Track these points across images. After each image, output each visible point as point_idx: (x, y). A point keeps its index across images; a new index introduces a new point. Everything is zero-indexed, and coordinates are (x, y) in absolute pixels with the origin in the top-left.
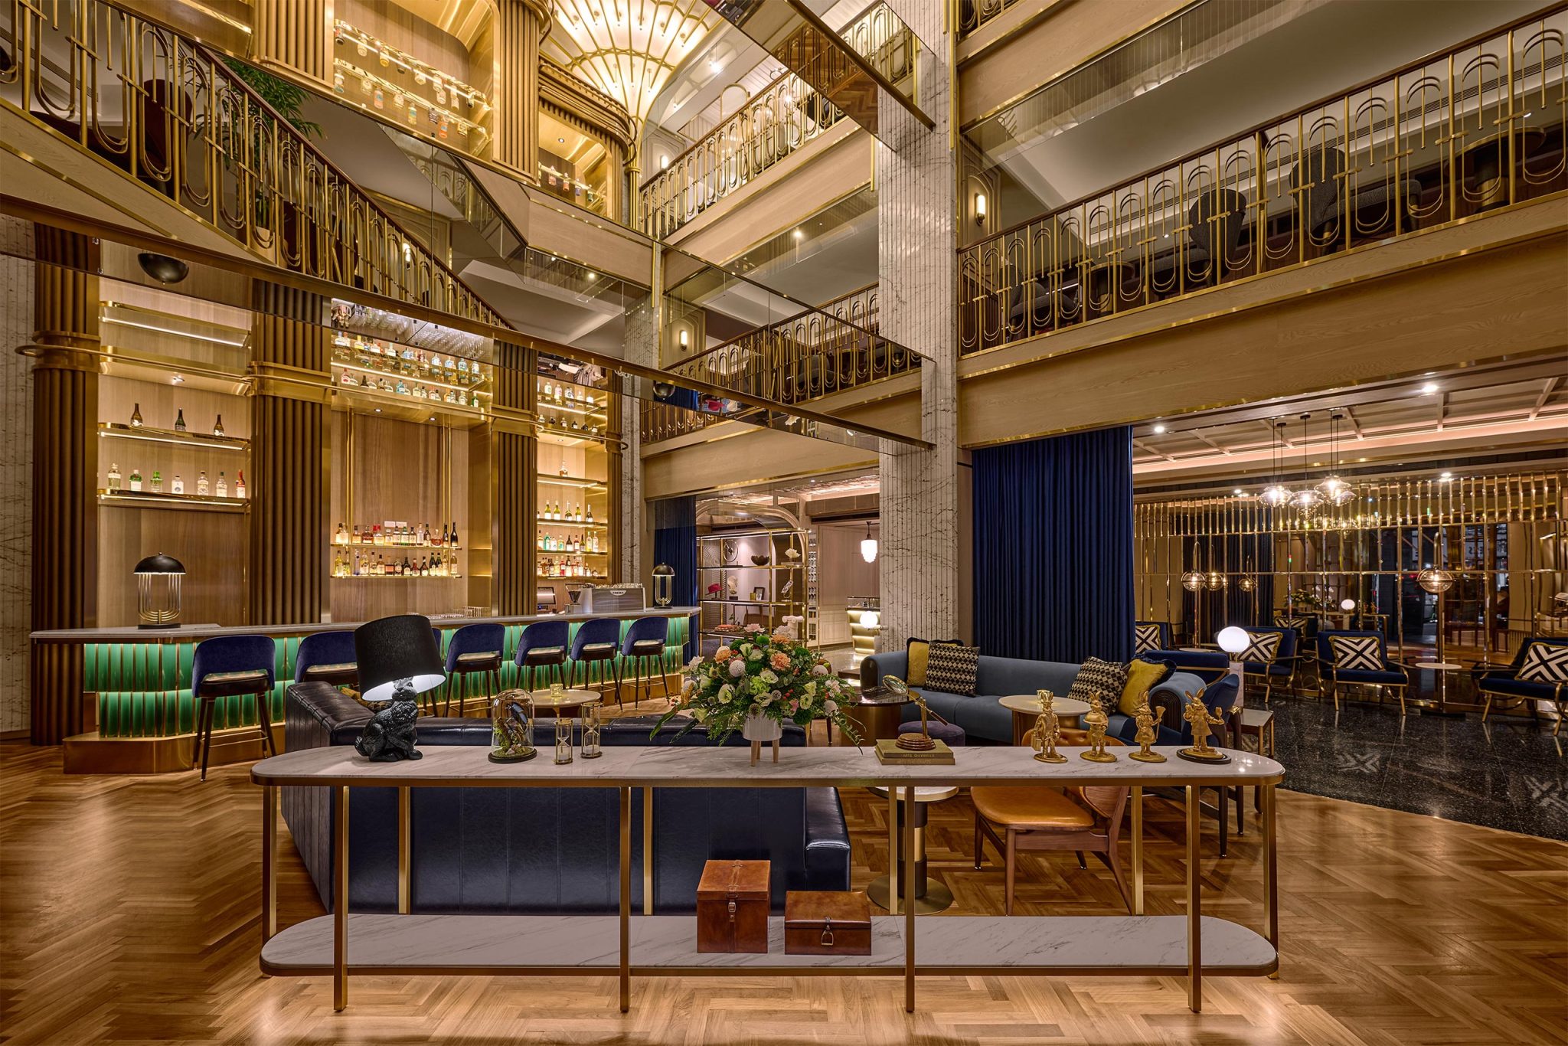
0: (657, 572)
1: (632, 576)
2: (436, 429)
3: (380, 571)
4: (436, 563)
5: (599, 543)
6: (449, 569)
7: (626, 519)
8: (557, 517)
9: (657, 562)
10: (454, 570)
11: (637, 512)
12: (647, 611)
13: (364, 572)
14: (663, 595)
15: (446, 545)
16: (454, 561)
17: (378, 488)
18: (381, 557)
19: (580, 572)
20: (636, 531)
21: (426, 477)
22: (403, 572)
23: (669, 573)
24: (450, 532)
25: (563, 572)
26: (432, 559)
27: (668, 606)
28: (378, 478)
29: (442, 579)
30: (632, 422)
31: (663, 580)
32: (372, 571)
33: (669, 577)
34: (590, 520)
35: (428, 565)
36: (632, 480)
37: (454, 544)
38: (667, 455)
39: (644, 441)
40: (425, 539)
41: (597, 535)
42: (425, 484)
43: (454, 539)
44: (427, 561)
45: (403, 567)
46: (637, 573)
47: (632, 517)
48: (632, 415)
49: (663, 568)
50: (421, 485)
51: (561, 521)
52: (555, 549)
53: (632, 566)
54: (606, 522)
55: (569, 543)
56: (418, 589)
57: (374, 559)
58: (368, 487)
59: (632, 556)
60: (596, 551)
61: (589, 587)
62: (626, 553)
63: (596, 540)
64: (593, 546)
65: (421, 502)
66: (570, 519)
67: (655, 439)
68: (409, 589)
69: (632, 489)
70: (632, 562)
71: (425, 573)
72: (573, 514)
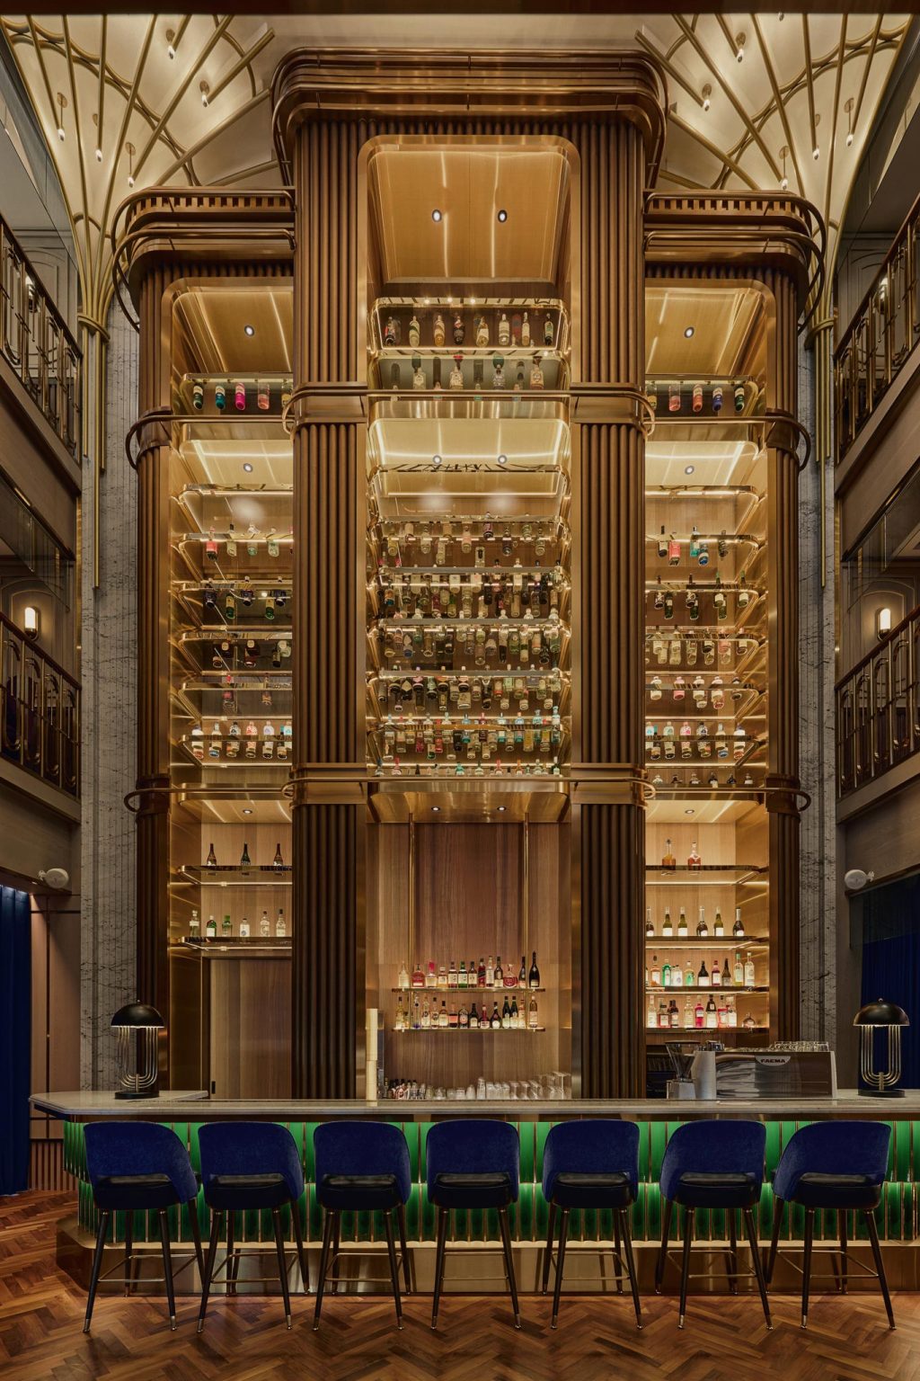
0: (864, 1019)
1: (822, 1027)
2: (516, 829)
3: (443, 1022)
4: (510, 1010)
5: (756, 972)
6: (526, 1018)
7: (807, 932)
8: (683, 932)
9: (868, 997)
10: (534, 1020)
11: (830, 916)
12: (845, 1100)
13: (426, 1023)
14: (881, 1065)
15: (522, 985)
16: (534, 1007)
17: (449, 916)
18: (444, 1004)
19: (731, 1021)
20: (830, 949)
21: (504, 895)
22: (468, 1024)
23: (895, 1018)
24: (528, 968)
25: (700, 1020)
26: (506, 1004)
27: (893, 1092)
28: (449, 903)
29: (518, 1031)
30: (821, 764)
31: (881, 1035)
32: (434, 1023)
33: (895, 1028)
34: (740, 934)
35: (500, 1013)
36: (821, 863)
37: (533, 983)
38: (893, 800)
39: (845, 789)
40: (496, 978)
41: (753, 960)
42: (504, 904)
43: (534, 976)
44: (499, 1008)
45: (470, 1016)
46: (830, 1022)
47: (821, 927)
48: (821, 752)
49: (880, 1009)
50: (498, 906)
51: (690, 939)
52: (681, 985)
53: (822, 1009)
54: (767, 934)
55: (703, 973)
56: (496, 1045)
57: (436, 1006)
58: (438, 915)
59: (822, 993)
60: (751, 984)
61: (711, 1048)
62: (808, 988)
63: (750, 968)
64: (745, 976)
65: (498, 928)
66: (704, 934)
67: (865, 778)
68: (486, 1046)
69: (822, 878)
70: (821, 1003)
71: (496, 1024)
72: (710, 926)
